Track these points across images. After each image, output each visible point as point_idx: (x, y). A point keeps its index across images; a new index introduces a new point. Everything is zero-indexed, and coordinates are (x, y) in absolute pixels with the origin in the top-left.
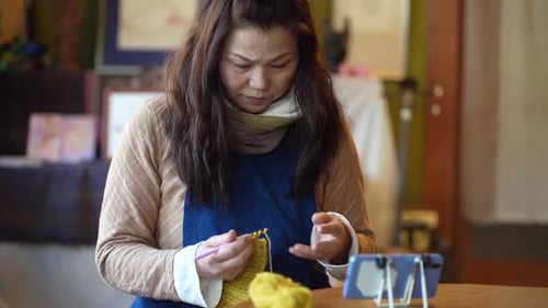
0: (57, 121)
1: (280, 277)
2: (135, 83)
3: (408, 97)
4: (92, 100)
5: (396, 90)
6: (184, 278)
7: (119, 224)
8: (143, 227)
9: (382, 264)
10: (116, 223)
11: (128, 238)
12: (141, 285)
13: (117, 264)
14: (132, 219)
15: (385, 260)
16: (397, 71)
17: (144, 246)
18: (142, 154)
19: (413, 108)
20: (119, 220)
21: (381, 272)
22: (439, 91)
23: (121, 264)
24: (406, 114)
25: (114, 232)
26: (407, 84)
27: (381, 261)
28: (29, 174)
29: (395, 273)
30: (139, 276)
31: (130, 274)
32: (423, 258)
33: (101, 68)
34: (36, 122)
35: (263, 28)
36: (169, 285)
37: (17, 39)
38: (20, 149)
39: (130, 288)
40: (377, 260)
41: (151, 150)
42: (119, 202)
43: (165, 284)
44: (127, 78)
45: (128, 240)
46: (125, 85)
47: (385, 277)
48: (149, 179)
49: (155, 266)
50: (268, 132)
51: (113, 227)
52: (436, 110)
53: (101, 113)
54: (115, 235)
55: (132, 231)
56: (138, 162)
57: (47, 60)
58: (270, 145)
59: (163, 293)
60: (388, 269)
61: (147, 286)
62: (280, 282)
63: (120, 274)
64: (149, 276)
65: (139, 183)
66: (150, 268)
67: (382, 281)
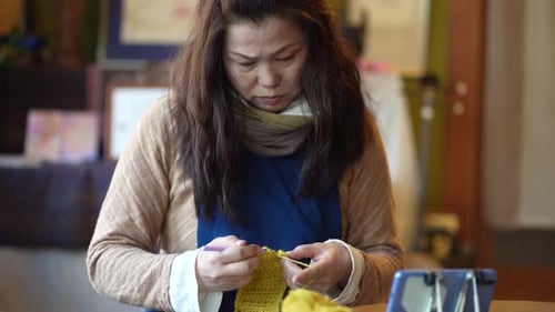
0: (57, 118)
1: (316, 294)
2: (141, 78)
3: (429, 95)
4: (94, 96)
5: (417, 88)
6: (182, 284)
7: (117, 224)
8: (143, 231)
9: (430, 280)
10: (114, 223)
11: (125, 240)
12: (132, 291)
13: (109, 266)
14: (132, 220)
15: (434, 276)
16: (416, 67)
17: (140, 250)
18: (152, 154)
19: (435, 106)
20: (118, 219)
21: (429, 290)
22: (462, 89)
23: (113, 266)
24: (427, 113)
25: (110, 231)
26: (428, 80)
27: (430, 278)
28: (28, 174)
29: (445, 291)
30: (131, 280)
31: (122, 277)
32: (476, 274)
33: (104, 62)
34: (36, 119)
35: (255, 21)
36: (163, 291)
37: (15, 31)
38: (18, 148)
39: (120, 294)
40: (425, 276)
41: (163, 150)
42: (120, 202)
43: (159, 290)
44: (132, 73)
45: (124, 241)
46: (129, 80)
47: (434, 295)
48: (157, 182)
49: (150, 269)
50: (289, 132)
51: (110, 226)
52: (459, 108)
53: (104, 110)
54: (111, 235)
55: (129, 234)
56: (146, 162)
57: (46, 54)
58: (291, 146)
59: (155, 301)
60: (438, 286)
61: (139, 291)
62: (316, 299)
63: (110, 278)
64: (142, 281)
65: (145, 184)
66: (144, 272)
67: (431, 299)
